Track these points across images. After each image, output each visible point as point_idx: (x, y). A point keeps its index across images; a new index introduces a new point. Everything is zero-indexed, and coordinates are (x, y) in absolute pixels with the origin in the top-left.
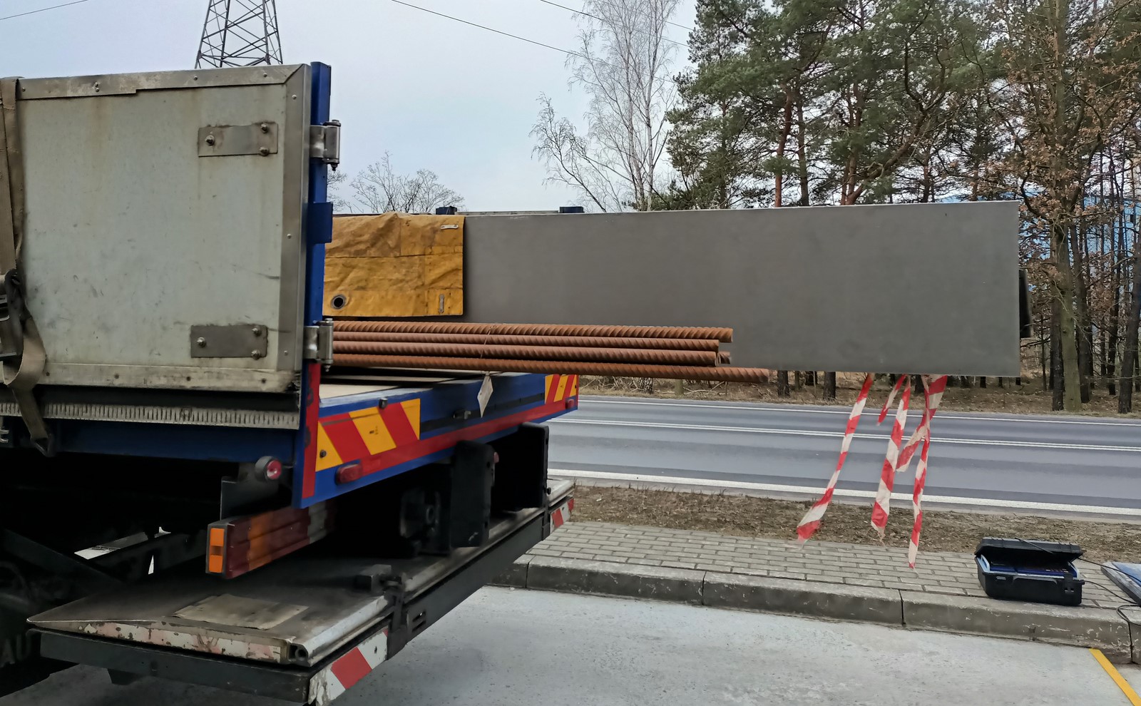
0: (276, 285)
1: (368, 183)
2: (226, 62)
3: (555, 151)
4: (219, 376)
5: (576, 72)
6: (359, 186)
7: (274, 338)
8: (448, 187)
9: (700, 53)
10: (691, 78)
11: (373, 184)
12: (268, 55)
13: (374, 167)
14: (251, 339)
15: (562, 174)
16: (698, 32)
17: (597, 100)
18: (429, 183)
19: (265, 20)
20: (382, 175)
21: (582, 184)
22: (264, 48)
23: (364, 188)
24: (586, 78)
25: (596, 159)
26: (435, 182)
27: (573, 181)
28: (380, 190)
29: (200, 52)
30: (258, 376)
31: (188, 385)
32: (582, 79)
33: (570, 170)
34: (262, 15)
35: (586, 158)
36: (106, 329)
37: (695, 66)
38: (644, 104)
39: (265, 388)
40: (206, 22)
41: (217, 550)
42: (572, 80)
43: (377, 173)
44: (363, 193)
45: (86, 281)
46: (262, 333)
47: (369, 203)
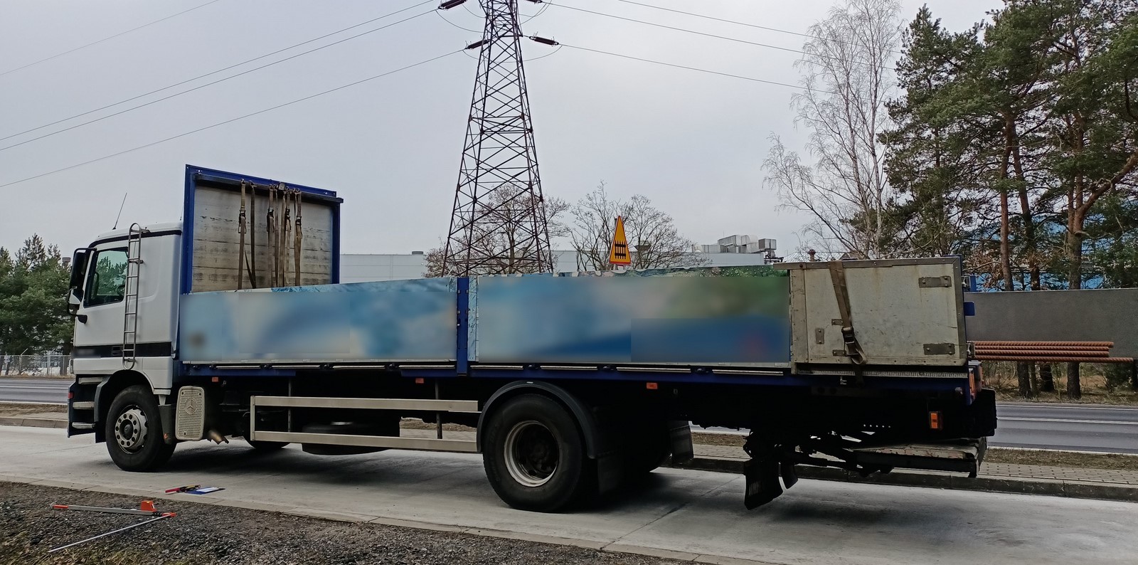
0: (957, 330)
1: (586, 210)
2: (487, 121)
3: (785, 181)
4: (937, 361)
5: (800, 112)
6: (578, 212)
7: (957, 348)
8: (659, 209)
9: (908, 79)
10: (902, 102)
11: (592, 210)
12: (523, 113)
13: (591, 195)
14: (948, 349)
15: (793, 200)
16: (905, 60)
17: (818, 134)
18: (642, 207)
19: (520, 86)
20: (598, 202)
21: (812, 209)
22: (519, 108)
23: (583, 214)
24: (809, 116)
25: (822, 185)
26: (648, 206)
27: (804, 206)
28: (597, 216)
29: (470, 115)
30: (953, 361)
31: (925, 364)
32: (806, 117)
33: (799, 196)
34: (517, 82)
35: (813, 185)
36: (889, 346)
37: (905, 92)
38: (869, 137)
39: (955, 364)
40: (475, 91)
41: (934, 421)
42: (798, 119)
43: (594, 201)
44: (581, 219)
45: (878, 329)
46: (952, 346)
47: (587, 227)
